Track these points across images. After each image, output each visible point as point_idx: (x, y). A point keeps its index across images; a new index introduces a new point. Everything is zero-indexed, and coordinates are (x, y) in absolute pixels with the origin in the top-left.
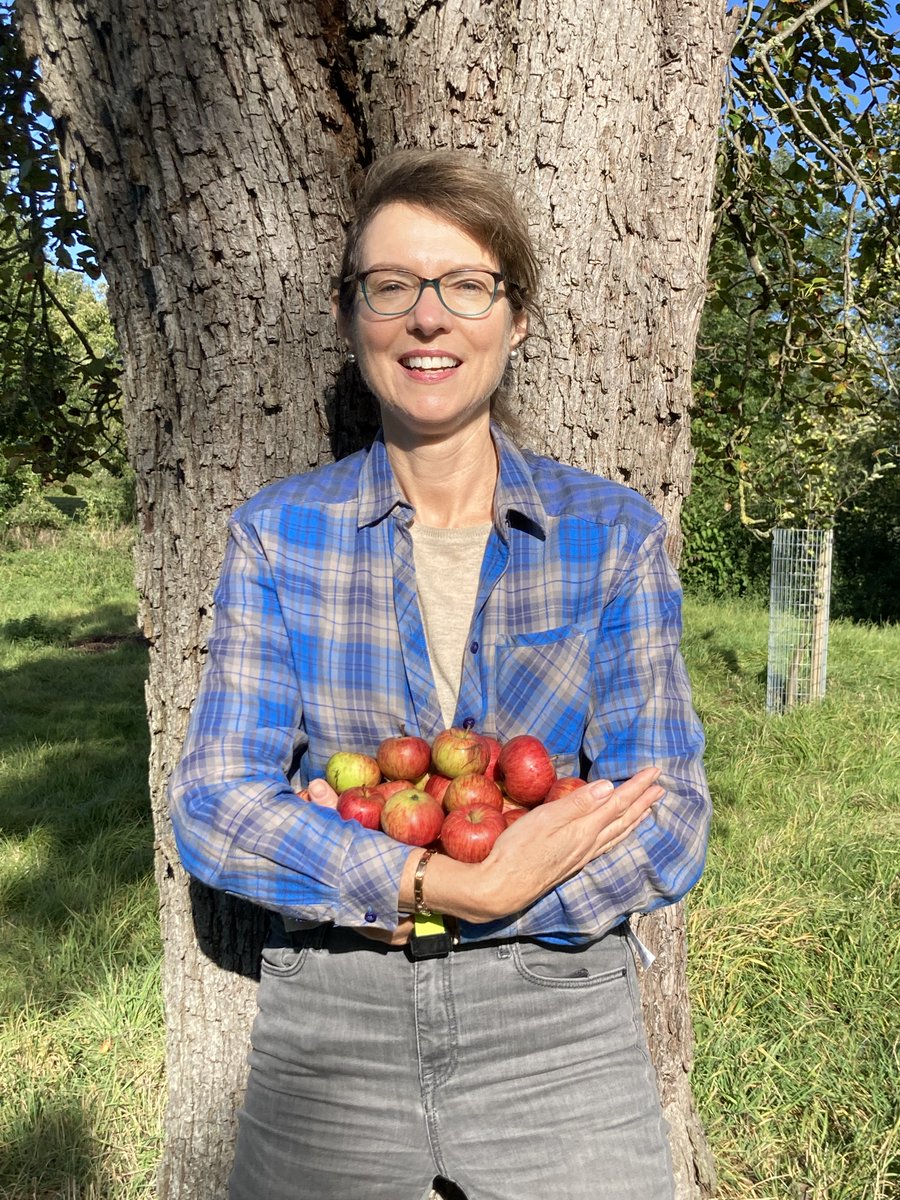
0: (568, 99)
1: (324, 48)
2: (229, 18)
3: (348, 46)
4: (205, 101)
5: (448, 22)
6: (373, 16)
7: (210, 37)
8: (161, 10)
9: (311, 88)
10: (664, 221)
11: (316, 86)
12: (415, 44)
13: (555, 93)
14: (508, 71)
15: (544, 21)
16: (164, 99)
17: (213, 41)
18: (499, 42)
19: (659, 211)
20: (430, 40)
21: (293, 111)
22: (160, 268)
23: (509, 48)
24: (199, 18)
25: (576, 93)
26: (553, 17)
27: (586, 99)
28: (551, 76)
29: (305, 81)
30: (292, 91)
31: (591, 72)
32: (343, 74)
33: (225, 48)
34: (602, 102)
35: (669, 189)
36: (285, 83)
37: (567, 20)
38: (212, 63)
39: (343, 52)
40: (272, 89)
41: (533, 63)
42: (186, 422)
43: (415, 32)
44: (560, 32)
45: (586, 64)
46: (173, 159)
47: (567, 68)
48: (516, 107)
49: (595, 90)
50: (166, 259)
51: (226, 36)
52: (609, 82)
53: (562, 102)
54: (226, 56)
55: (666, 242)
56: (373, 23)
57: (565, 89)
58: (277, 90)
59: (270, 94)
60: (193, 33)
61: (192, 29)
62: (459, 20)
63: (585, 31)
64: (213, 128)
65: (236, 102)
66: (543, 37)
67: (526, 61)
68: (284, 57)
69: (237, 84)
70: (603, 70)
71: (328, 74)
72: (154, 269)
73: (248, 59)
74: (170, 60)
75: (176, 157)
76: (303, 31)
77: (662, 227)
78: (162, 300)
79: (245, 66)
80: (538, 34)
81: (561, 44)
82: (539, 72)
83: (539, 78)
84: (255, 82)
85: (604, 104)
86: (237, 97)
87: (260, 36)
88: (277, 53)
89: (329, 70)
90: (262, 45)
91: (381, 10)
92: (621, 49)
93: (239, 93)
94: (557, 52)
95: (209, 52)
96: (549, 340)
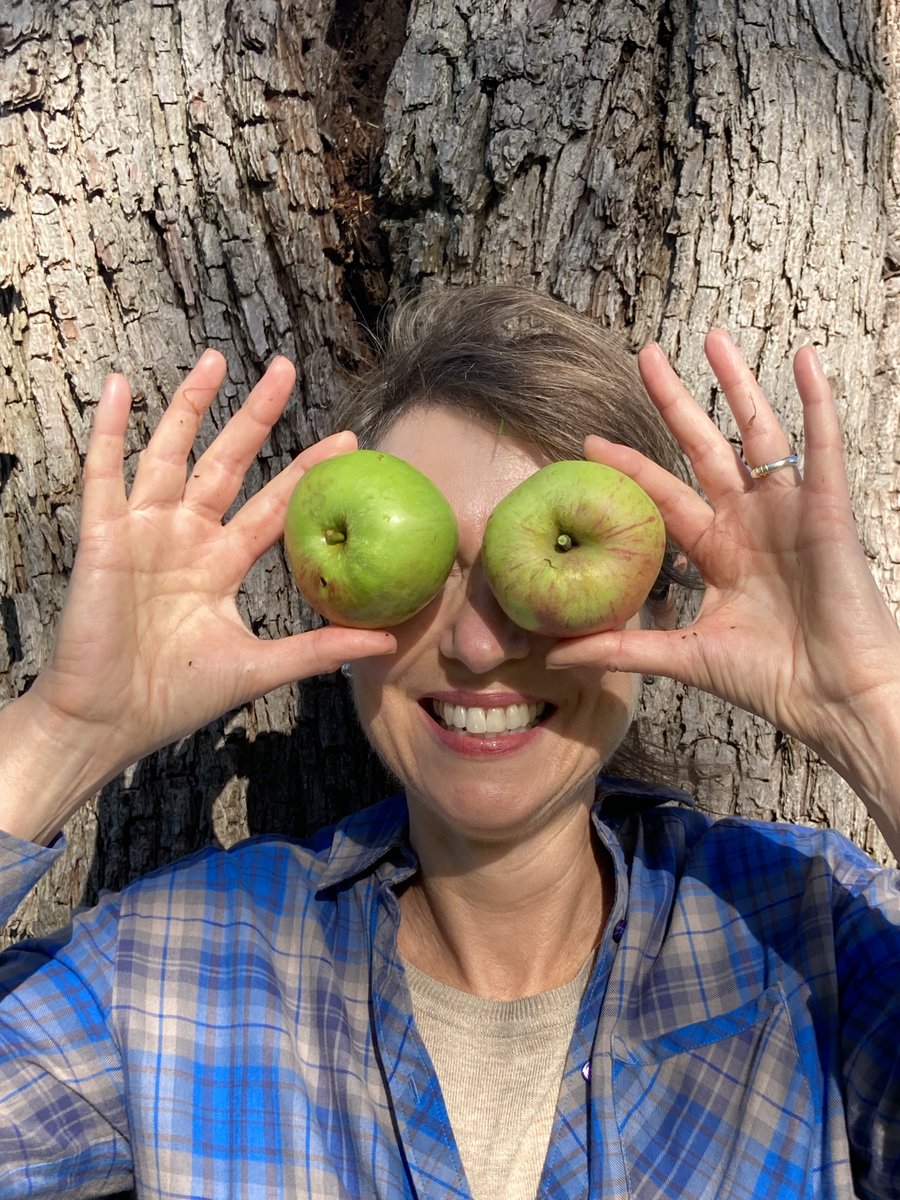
0: (767, 329)
1: (335, 232)
2: (175, 171)
3: (377, 230)
4: (126, 312)
5: (559, 193)
6: (426, 179)
7: (140, 201)
8: (54, 152)
9: (316, 297)
10: (884, 531)
11: (322, 294)
12: (502, 228)
13: (745, 320)
14: (654, 280)
15: (724, 200)
16: (53, 306)
17: (146, 209)
18: (641, 231)
19: (876, 513)
20: (528, 223)
21: (283, 336)
22: (30, 597)
23: (658, 242)
24: (121, 170)
25: (780, 320)
26: (741, 192)
27: (794, 331)
28: (737, 290)
29: (305, 284)
30: (282, 301)
31: (806, 286)
32: (367, 277)
33: (166, 221)
34: (820, 336)
35: (889, 479)
36: (270, 288)
37: (765, 198)
38: (142, 246)
39: (369, 239)
40: (248, 296)
41: (704, 268)
42: (63, 877)
43: (502, 208)
44: (755, 217)
45: (797, 272)
46: (64, 410)
47: (764, 278)
48: (674, 339)
49: (810, 316)
50: (41, 583)
51: (168, 201)
52: (832, 304)
53: (755, 335)
54: (168, 236)
55: (888, 565)
56: (427, 190)
57: (760, 314)
58: (256, 297)
59: (245, 304)
60: (108, 194)
61: (108, 186)
62: (576, 190)
63: (795, 217)
64: (141, 359)
65: (183, 316)
66: (722, 225)
67: (691, 263)
68: (271, 241)
69: (185, 284)
70: (824, 282)
71: (339, 275)
72: (19, 598)
73: (206, 242)
74: (66, 239)
75: (71, 406)
76: (303, 201)
77: (881, 540)
78: (31, 656)
79: (200, 253)
80: (714, 219)
81: (756, 236)
82: (717, 283)
83: (714, 293)
84: (217, 282)
85: (823, 341)
86: (185, 308)
87: (231, 203)
88: (258, 234)
89: (341, 269)
90: (233, 218)
91: (445, 169)
92: (849, 249)
93: (190, 300)
94: (748, 250)
95: (138, 227)
96: (735, 745)
